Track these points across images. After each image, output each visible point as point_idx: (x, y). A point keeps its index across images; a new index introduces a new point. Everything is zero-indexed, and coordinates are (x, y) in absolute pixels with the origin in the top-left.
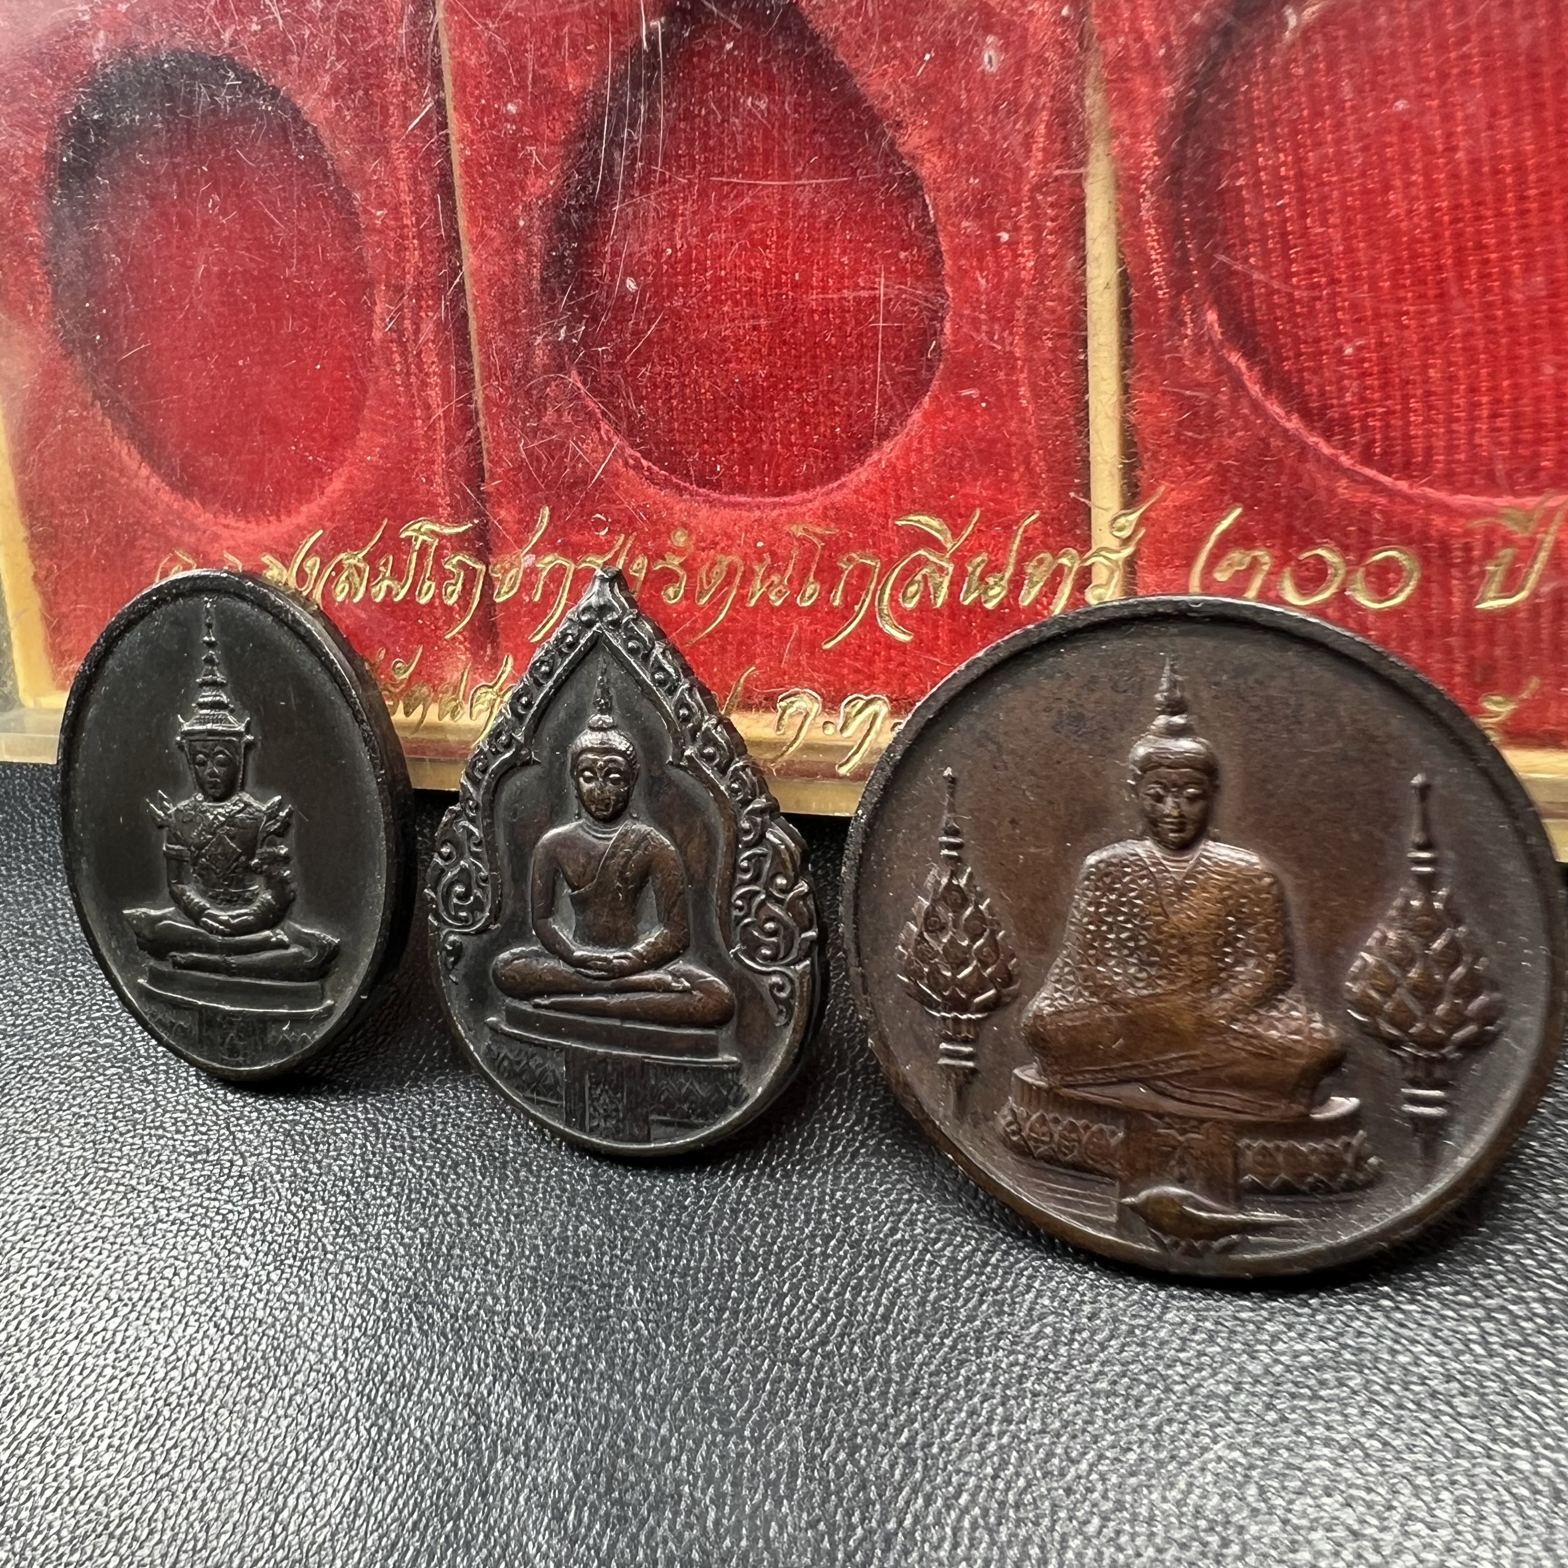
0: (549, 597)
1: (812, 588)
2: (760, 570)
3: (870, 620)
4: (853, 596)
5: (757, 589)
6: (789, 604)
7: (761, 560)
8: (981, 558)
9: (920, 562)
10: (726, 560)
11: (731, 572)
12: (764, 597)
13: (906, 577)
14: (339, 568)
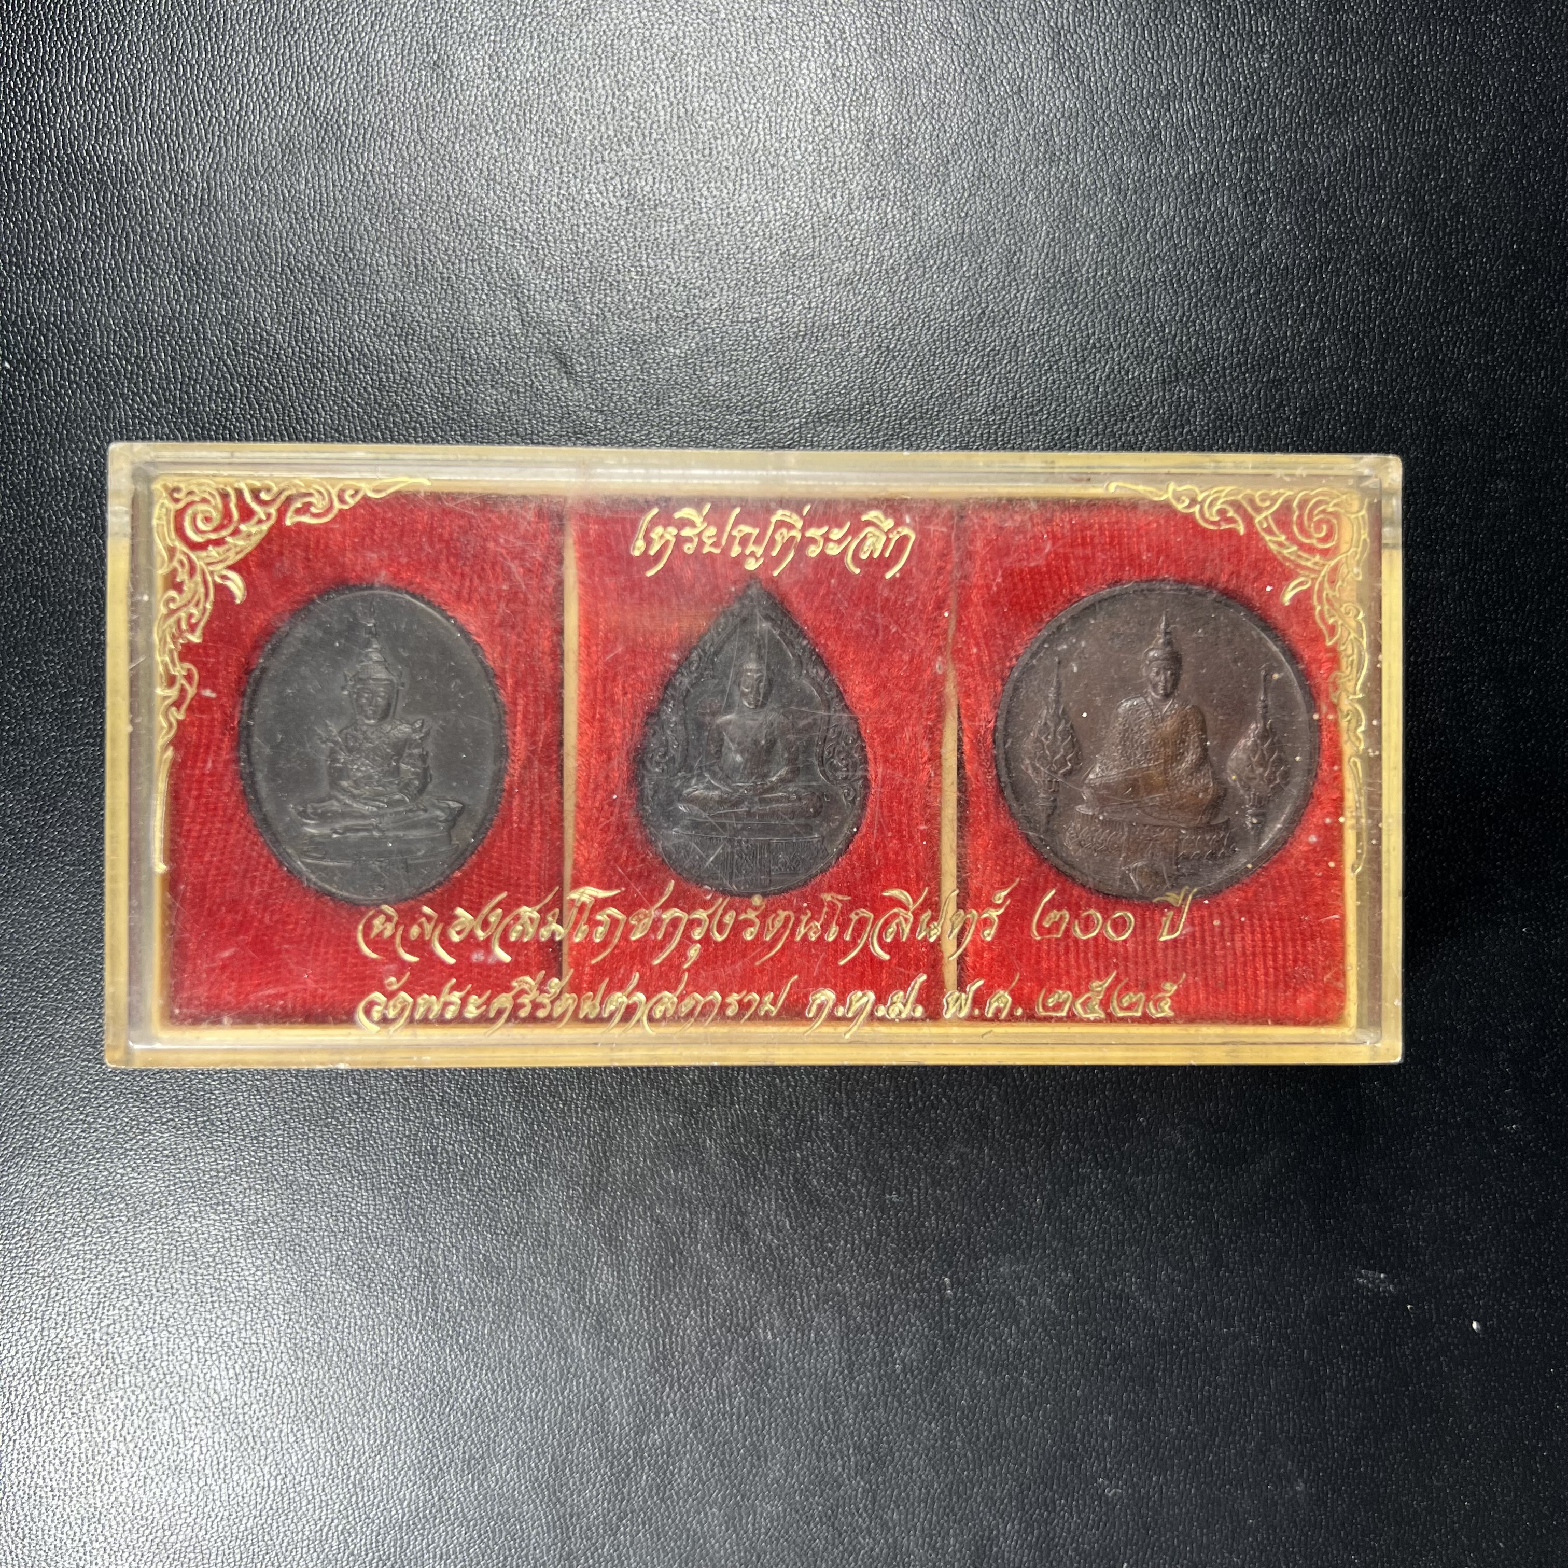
0: (668, 936)
1: (834, 929)
2: (804, 919)
3: (866, 947)
4: (857, 933)
5: (802, 930)
6: (820, 939)
7: (806, 914)
8: (929, 913)
9: (896, 915)
10: (786, 913)
11: (787, 919)
12: (806, 935)
13: (887, 924)
14: (517, 918)
